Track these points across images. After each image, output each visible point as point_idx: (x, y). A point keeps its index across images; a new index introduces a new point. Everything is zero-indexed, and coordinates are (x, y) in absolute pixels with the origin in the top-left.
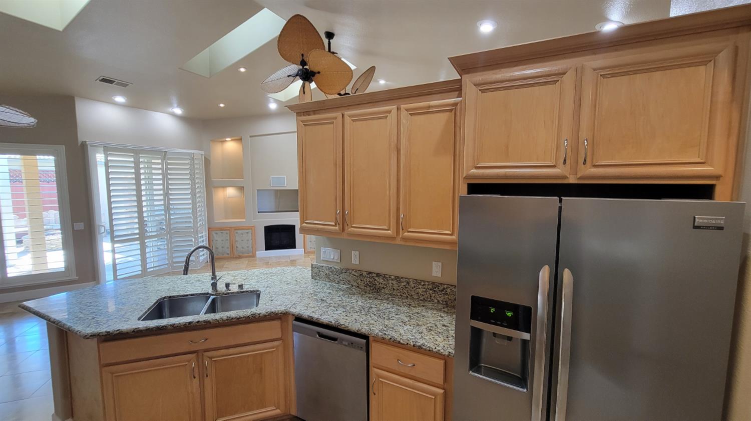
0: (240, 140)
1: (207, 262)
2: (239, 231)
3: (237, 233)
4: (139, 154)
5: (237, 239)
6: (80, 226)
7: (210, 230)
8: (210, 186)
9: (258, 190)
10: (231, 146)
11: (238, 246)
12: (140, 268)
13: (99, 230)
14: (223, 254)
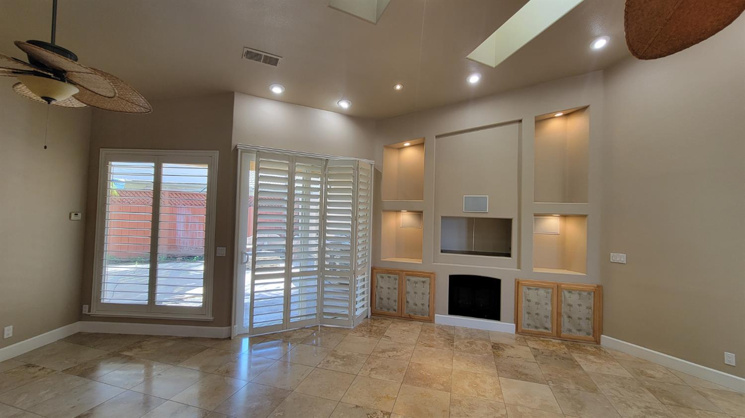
0: (421, 145)
1: (367, 317)
2: (413, 279)
3: (409, 280)
4: (296, 162)
5: (408, 290)
6: (222, 252)
7: (374, 270)
8: (379, 210)
9: (442, 217)
10: (410, 154)
11: (409, 300)
12: (280, 316)
13: (242, 259)
14: (388, 309)
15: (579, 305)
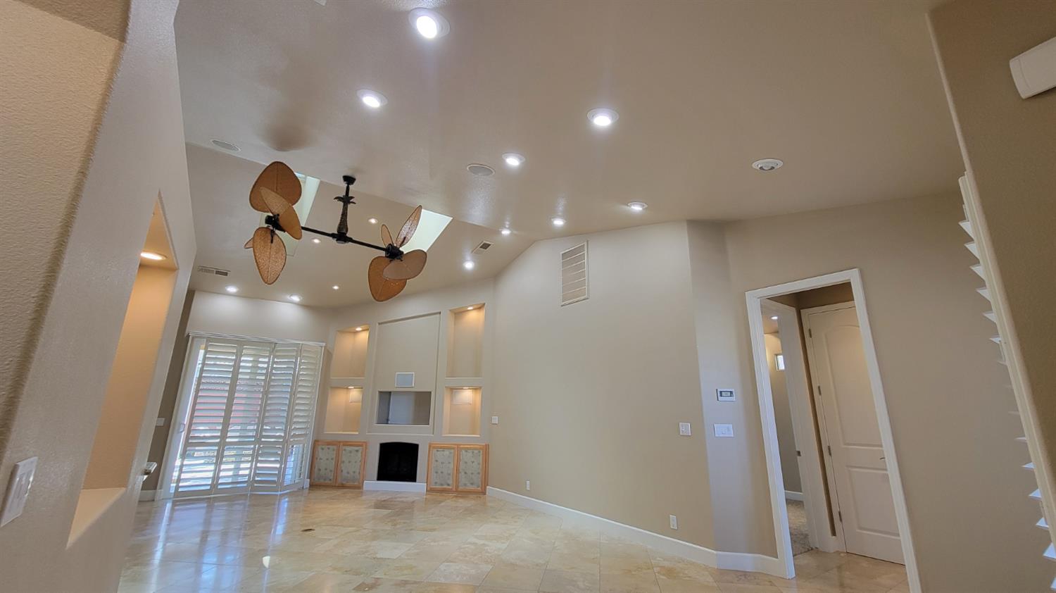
0: (370, 329)
2: (348, 448)
3: (345, 450)
4: (244, 346)
5: (343, 460)
6: (160, 422)
7: (316, 443)
8: (327, 386)
9: (380, 392)
11: (343, 468)
12: (210, 482)
13: (179, 429)
14: (325, 480)
15: (473, 462)
